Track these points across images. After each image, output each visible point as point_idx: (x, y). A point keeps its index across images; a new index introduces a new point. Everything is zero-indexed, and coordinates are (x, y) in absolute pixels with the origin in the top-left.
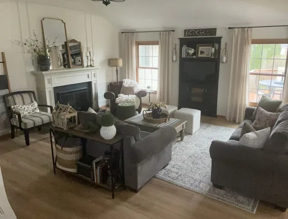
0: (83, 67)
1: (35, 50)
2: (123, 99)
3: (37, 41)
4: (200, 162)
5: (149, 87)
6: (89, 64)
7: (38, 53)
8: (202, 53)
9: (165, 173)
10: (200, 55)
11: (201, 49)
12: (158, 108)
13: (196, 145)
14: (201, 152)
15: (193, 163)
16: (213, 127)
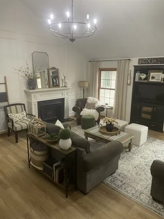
0: (59, 87)
1: (26, 75)
2: (86, 112)
3: (28, 68)
4: (143, 173)
5: (106, 104)
6: (64, 85)
7: (28, 77)
8: (153, 78)
9: (111, 180)
10: (151, 80)
11: (152, 74)
12: (111, 123)
13: (141, 157)
14: (145, 163)
15: (137, 173)
16: (158, 141)
